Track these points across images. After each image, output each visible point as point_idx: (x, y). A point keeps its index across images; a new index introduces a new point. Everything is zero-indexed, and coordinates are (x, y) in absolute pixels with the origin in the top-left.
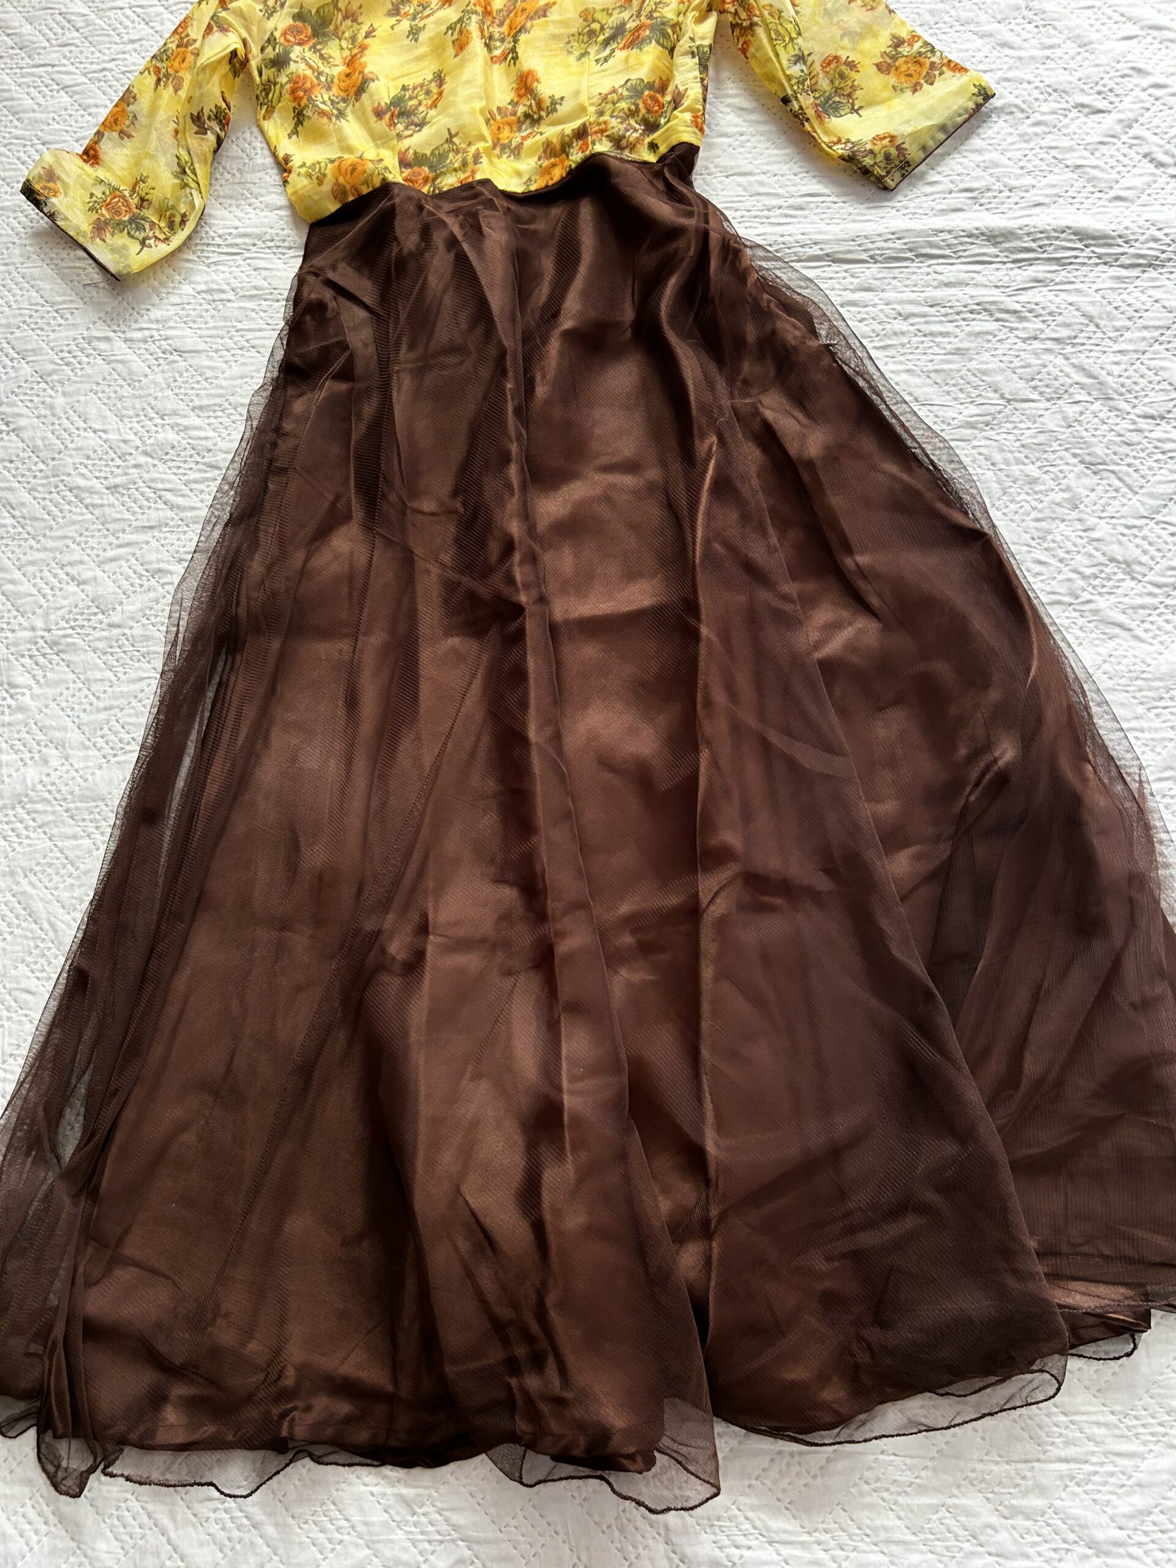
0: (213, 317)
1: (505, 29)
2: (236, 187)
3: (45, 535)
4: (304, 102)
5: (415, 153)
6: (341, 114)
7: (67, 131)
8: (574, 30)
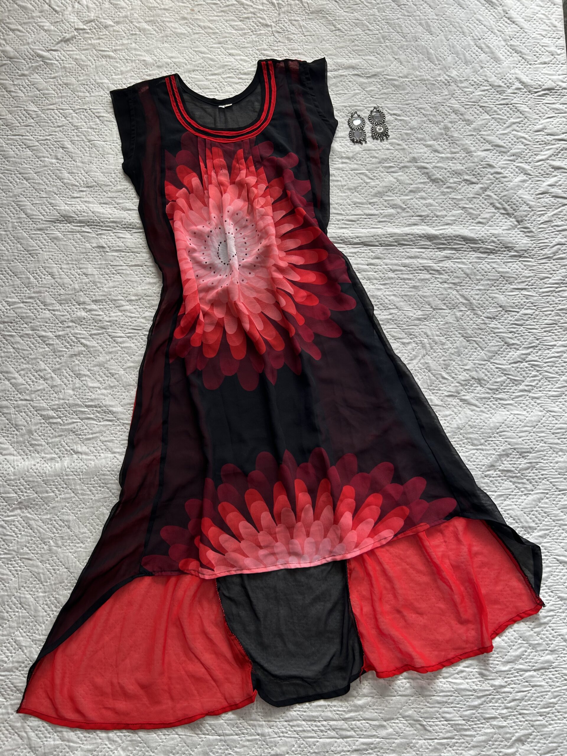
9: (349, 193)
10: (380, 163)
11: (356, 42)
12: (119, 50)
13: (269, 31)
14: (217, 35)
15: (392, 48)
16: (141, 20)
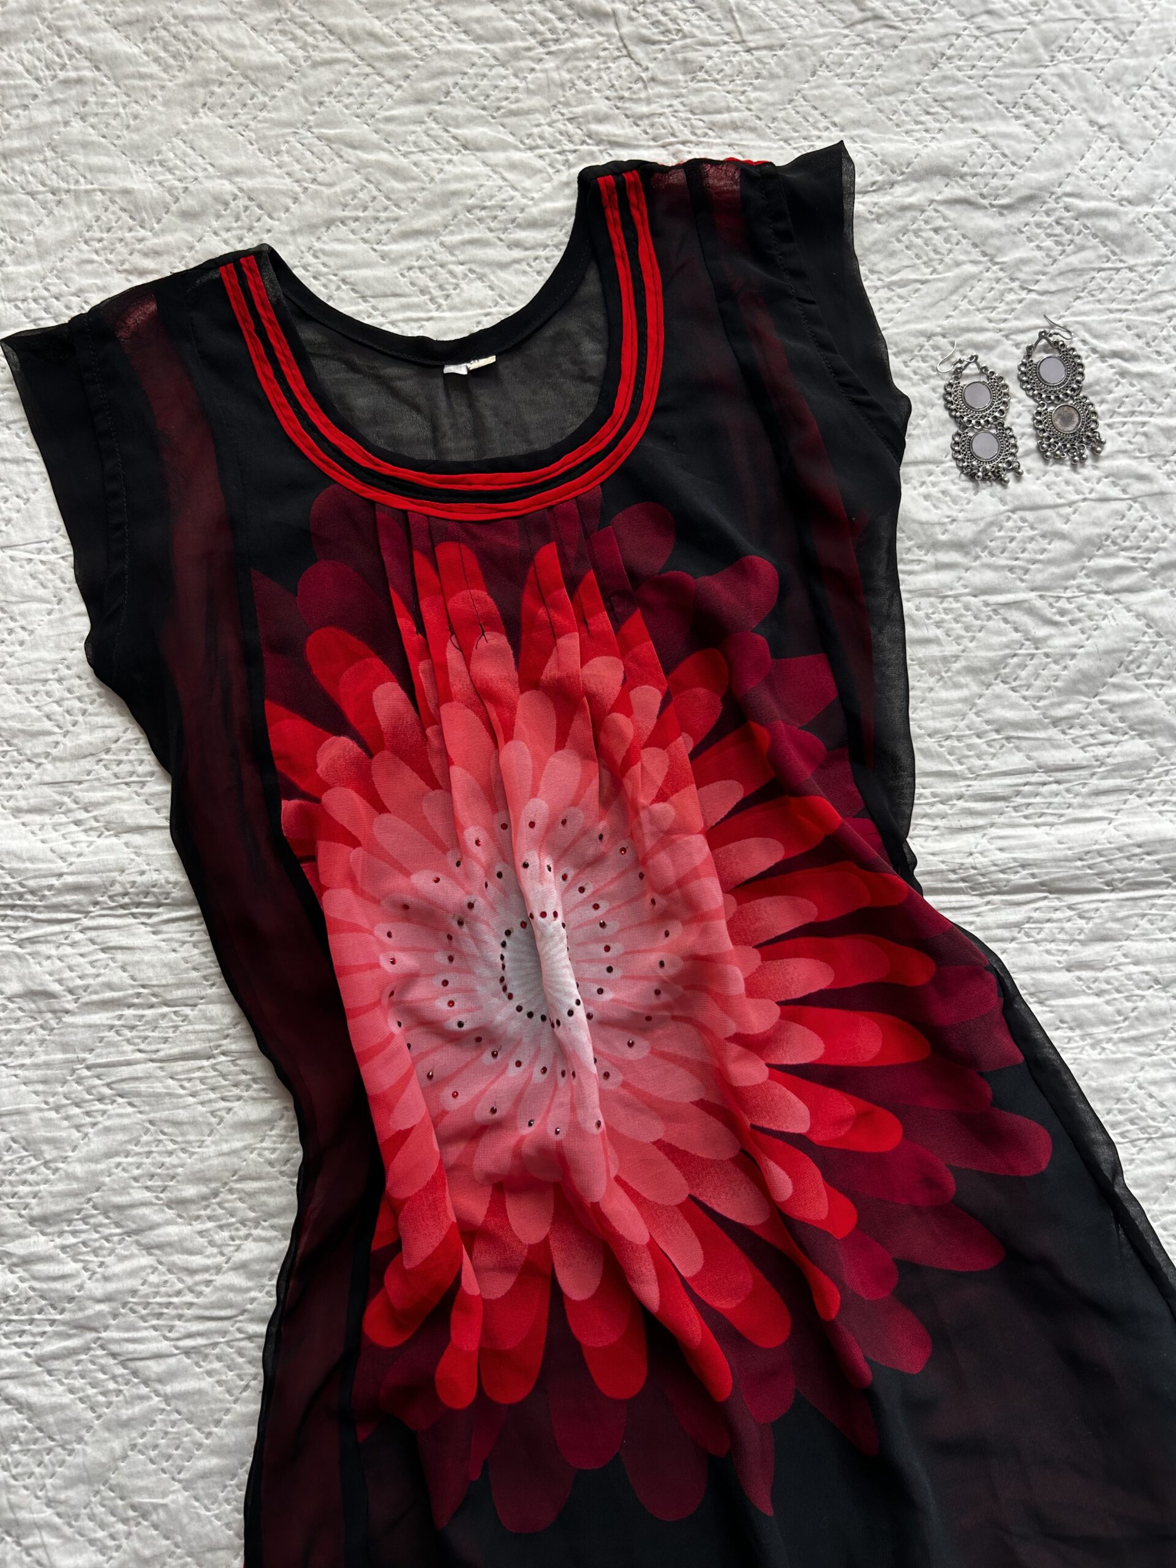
9: (975, 688)
10: (1077, 556)
11: (947, 68)
12: (20, 152)
13: (609, 37)
14: (407, 67)
15: (1082, 84)
16: (98, 21)
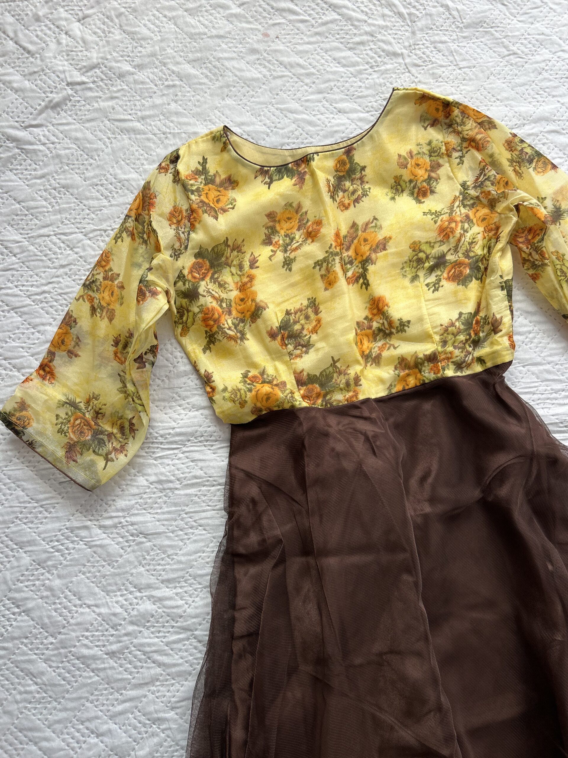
0: (165, 502)
1: (351, 253)
2: (167, 391)
3: (63, 698)
4: (215, 329)
5: (308, 375)
6: (243, 337)
7: (23, 348)
8: (406, 259)
